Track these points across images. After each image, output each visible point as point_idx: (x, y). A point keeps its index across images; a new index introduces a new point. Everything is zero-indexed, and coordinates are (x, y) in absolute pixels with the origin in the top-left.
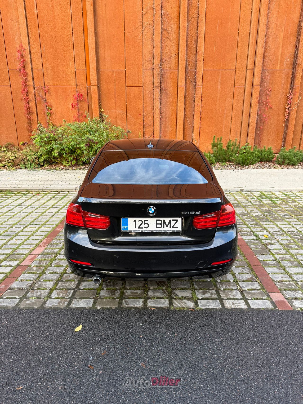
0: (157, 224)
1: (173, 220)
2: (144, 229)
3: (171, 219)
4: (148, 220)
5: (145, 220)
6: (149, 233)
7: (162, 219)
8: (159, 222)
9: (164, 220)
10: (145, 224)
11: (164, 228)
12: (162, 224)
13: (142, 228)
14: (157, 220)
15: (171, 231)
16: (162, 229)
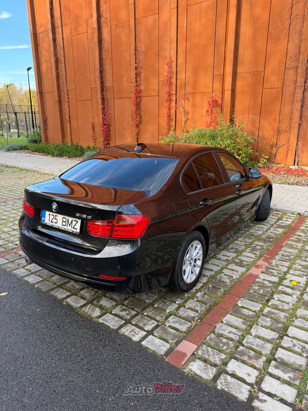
0: (63, 221)
1: (74, 220)
2: (54, 224)
3: (73, 219)
4: (57, 216)
5: (56, 216)
6: (56, 228)
7: (67, 218)
8: (64, 220)
9: (68, 219)
10: (55, 219)
11: (67, 226)
12: (67, 222)
13: (53, 222)
14: (63, 218)
15: (71, 231)
16: (66, 227)
